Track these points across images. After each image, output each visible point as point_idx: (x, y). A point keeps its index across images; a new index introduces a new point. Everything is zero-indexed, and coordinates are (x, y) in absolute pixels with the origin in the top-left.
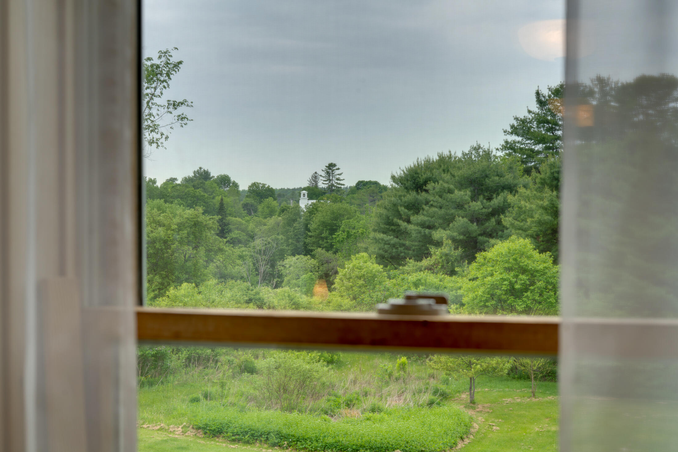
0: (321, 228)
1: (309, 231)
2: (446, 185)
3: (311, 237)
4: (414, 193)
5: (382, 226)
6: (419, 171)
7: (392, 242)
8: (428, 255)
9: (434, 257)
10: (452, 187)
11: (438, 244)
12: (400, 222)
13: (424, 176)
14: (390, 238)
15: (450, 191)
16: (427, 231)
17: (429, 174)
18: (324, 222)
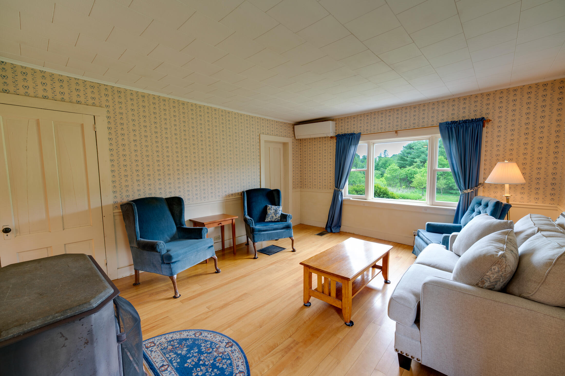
0: (382, 164)
1: (379, 165)
2: (419, 147)
3: (379, 167)
4: (410, 150)
5: (399, 159)
6: (411, 144)
7: (402, 163)
8: (413, 165)
9: (414, 165)
10: (421, 147)
11: (416, 162)
12: (405, 158)
13: (413, 145)
14: (402, 162)
15: (420, 148)
16: (413, 159)
17: (414, 145)
18: (383, 163)
